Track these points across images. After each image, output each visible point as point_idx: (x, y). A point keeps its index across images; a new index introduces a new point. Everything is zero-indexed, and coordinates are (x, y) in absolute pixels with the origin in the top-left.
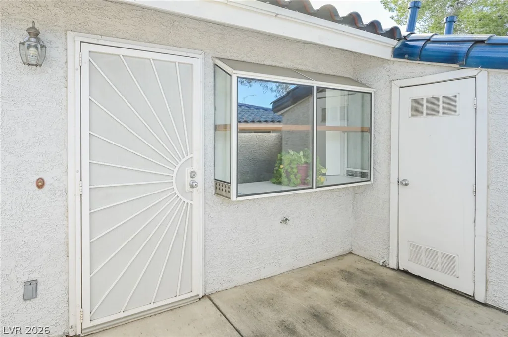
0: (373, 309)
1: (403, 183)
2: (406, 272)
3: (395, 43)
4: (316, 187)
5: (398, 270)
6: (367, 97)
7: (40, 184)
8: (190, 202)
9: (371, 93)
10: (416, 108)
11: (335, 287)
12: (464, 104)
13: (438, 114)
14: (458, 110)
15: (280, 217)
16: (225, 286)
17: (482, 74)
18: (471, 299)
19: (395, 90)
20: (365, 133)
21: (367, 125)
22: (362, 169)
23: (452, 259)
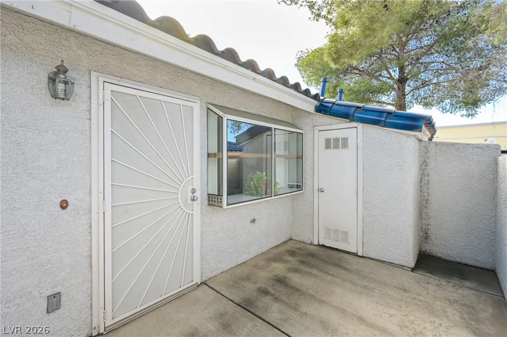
0: (309, 270)
1: (321, 191)
2: (323, 246)
3: (316, 103)
4: (274, 196)
5: (319, 245)
6: (300, 136)
7: (64, 205)
8: (191, 212)
9: (302, 134)
10: (328, 144)
11: (285, 261)
12: (351, 143)
13: (339, 148)
14: (349, 145)
15: (250, 219)
16: (215, 273)
17: (360, 126)
18: (356, 255)
19: (316, 132)
20: (299, 159)
21: (300, 154)
22: (297, 183)
23: (346, 233)
